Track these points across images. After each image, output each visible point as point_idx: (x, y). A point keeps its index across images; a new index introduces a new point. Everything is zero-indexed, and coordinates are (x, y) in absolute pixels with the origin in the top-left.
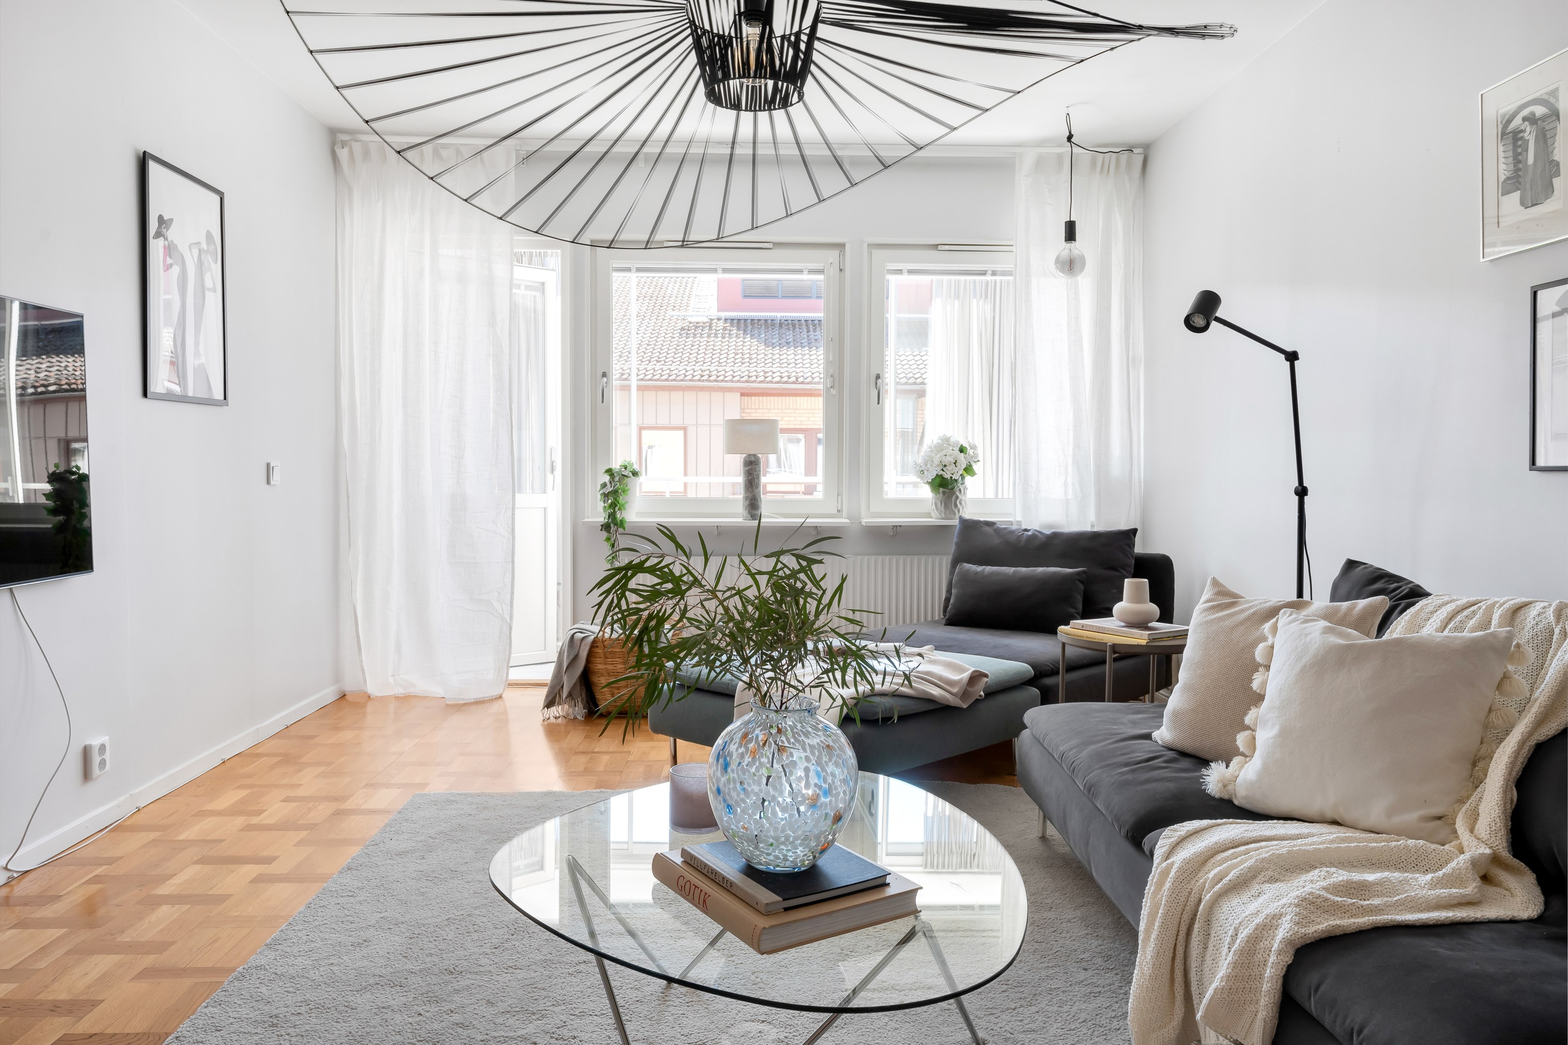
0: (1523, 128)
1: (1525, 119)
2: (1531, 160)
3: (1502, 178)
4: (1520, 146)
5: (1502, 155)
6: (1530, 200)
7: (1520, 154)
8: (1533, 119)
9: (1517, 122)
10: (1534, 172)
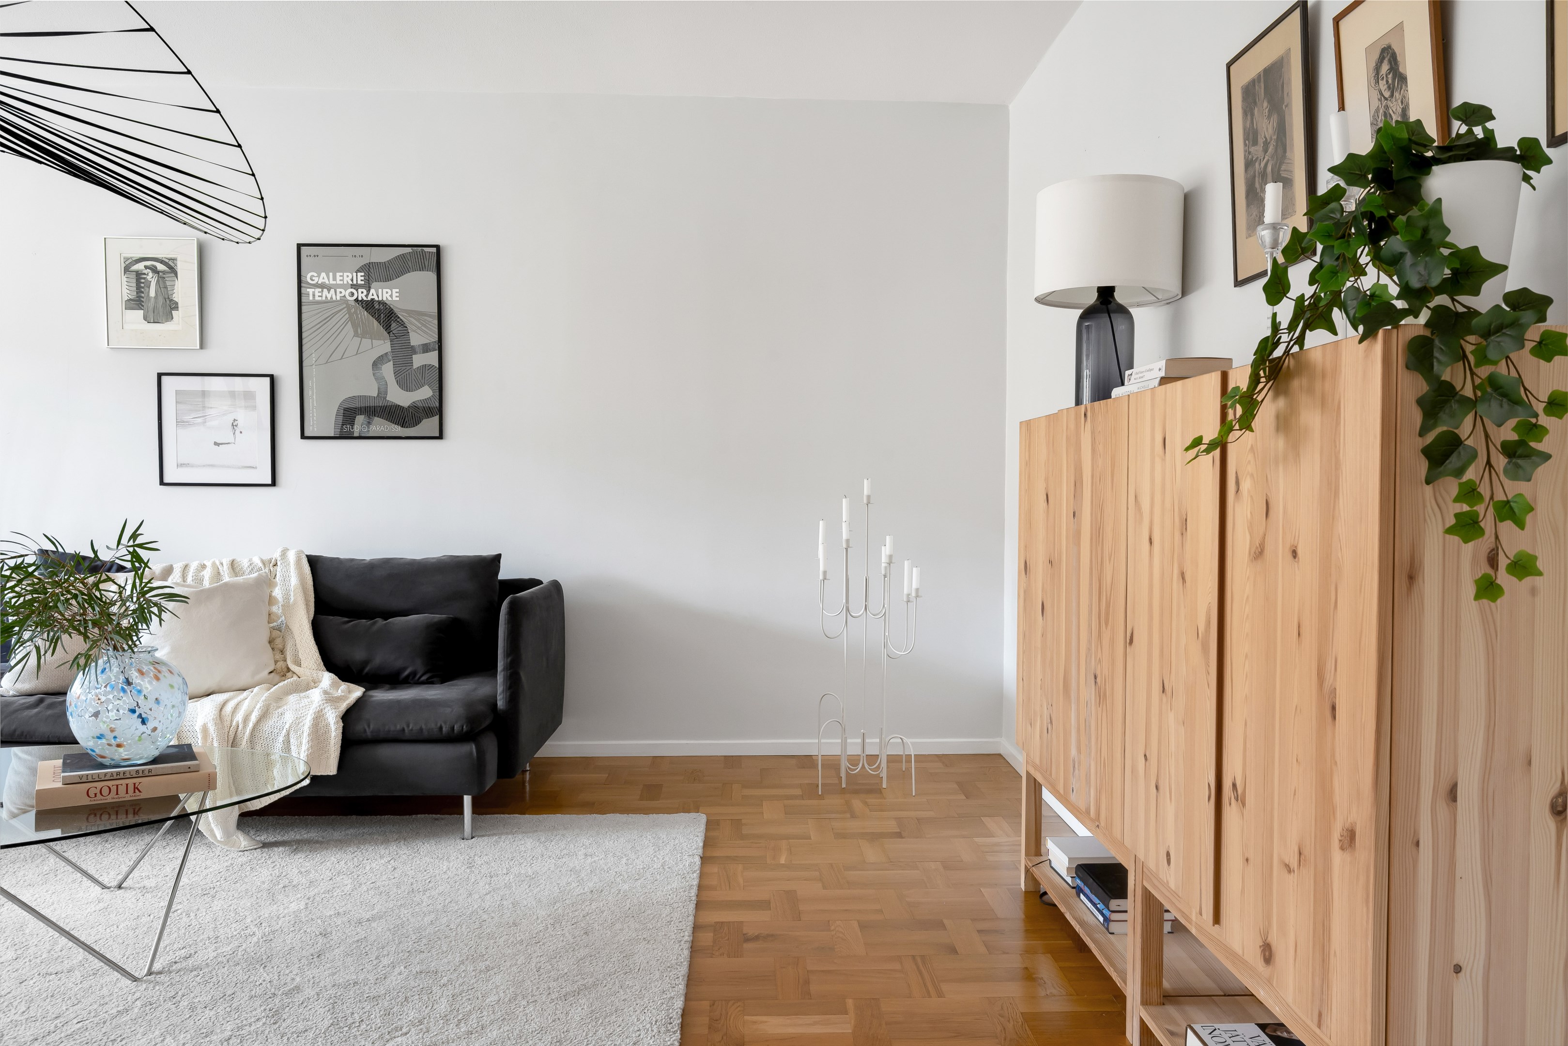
0: (146, 271)
1: (146, 267)
2: (152, 293)
3: (126, 298)
4: (143, 283)
5: (126, 283)
6: (153, 317)
7: (143, 288)
8: (154, 270)
9: (140, 266)
10: (156, 302)
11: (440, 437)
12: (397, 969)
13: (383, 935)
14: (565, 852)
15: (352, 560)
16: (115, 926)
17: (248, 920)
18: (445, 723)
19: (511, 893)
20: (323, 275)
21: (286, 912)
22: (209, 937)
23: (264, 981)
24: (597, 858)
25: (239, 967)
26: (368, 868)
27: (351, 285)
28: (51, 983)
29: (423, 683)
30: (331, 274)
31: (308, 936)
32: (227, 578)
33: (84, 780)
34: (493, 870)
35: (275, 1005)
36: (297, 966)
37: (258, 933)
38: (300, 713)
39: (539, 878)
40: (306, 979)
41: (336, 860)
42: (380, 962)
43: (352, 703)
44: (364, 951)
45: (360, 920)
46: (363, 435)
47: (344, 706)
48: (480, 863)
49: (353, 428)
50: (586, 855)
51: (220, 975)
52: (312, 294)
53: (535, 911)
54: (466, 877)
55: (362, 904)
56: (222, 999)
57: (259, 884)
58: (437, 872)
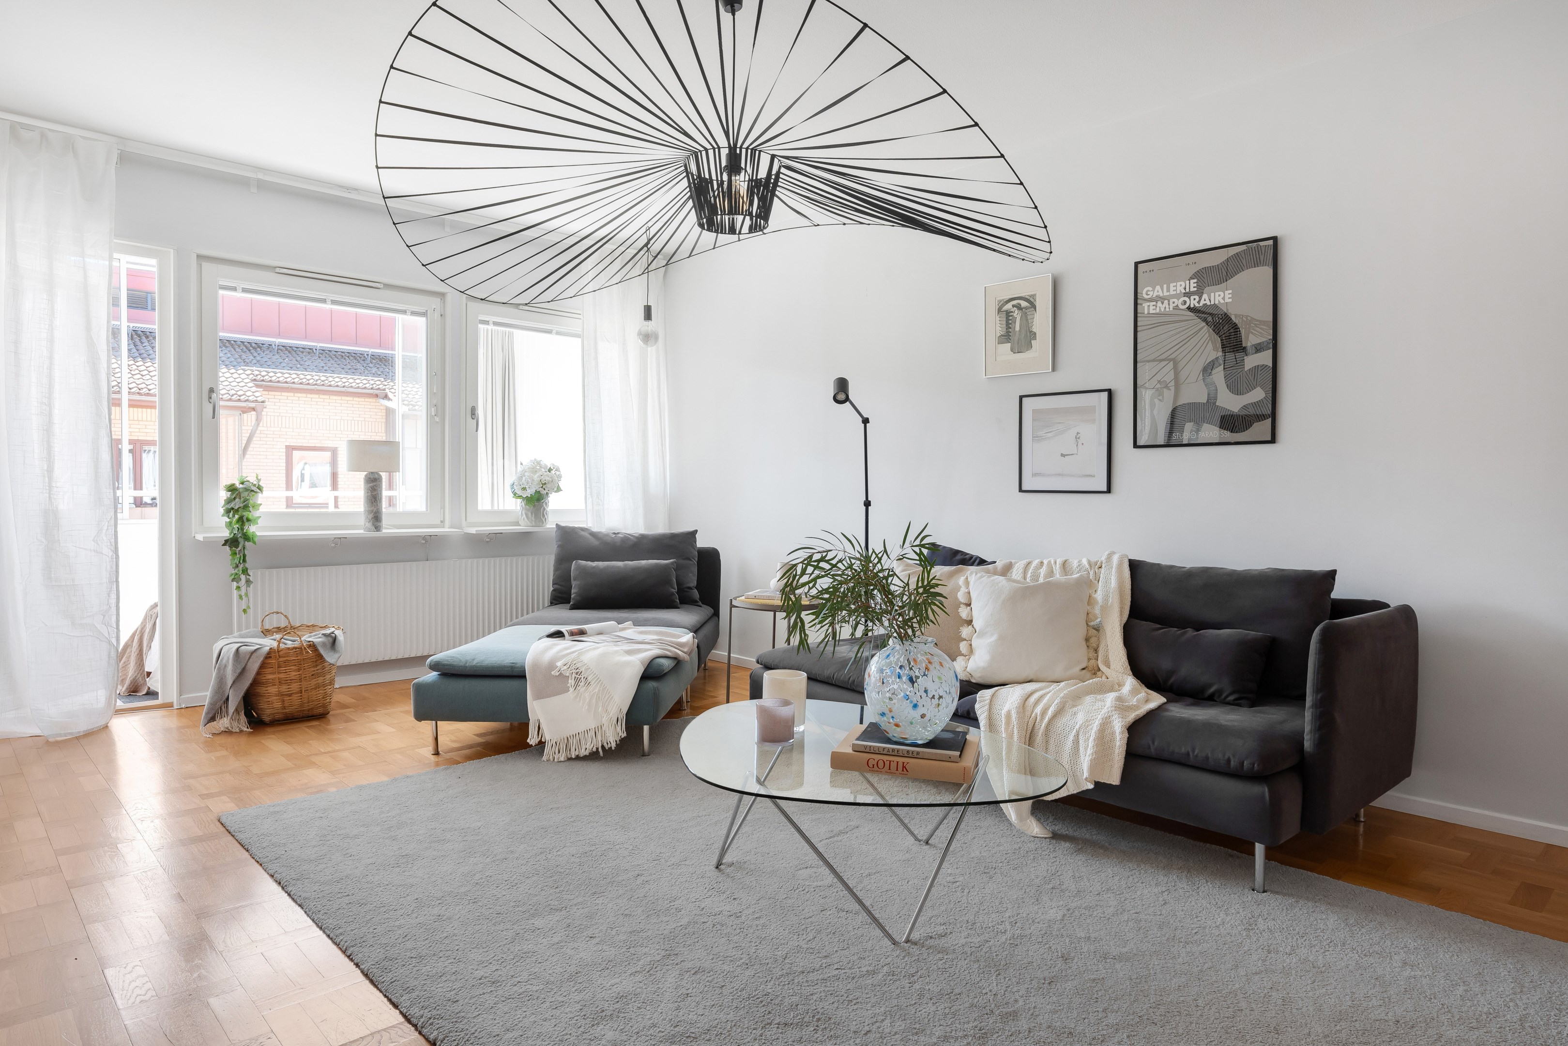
0: (1013, 310)
1: (1014, 306)
2: (1017, 328)
3: (999, 335)
4: (1011, 320)
5: (999, 322)
6: (1017, 349)
7: (1011, 324)
8: (1019, 307)
9: (1009, 306)
10: (1020, 335)
11: (1273, 440)
12: (1119, 1034)
13: (1122, 982)
14: (1377, 948)
15: (1172, 567)
17: (1007, 915)
18: (1234, 756)
19: (1286, 983)
20: (1158, 288)
21: (1042, 917)
22: (967, 921)
23: (991, 991)
24: (1420, 973)
25: (976, 966)
26: (1139, 893)
27: (1184, 293)
28: (840, 919)
29: (1229, 704)
30: (1165, 286)
31: (1050, 955)
32: (1058, 576)
33: (868, 750)
34: (1274, 942)
35: (987, 1026)
36: (1026, 986)
37: (1008, 933)
38: (1091, 715)
39: (1329, 975)
40: (1028, 1006)
41: (1112, 873)
42: (1105, 1017)
43: (1142, 715)
44: (1095, 996)
45: (1106, 955)
46: (1192, 442)
47: (1132, 717)
48: (1261, 927)
49: (1182, 436)
50: (1405, 963)
51: (959, 966)
52: (1146, 308)
53: (1309, 1021)
54: (1240, 941)
55: (1116, 936)
56: (947, 996)
57: (1033, 877)
58: (1209, 922)
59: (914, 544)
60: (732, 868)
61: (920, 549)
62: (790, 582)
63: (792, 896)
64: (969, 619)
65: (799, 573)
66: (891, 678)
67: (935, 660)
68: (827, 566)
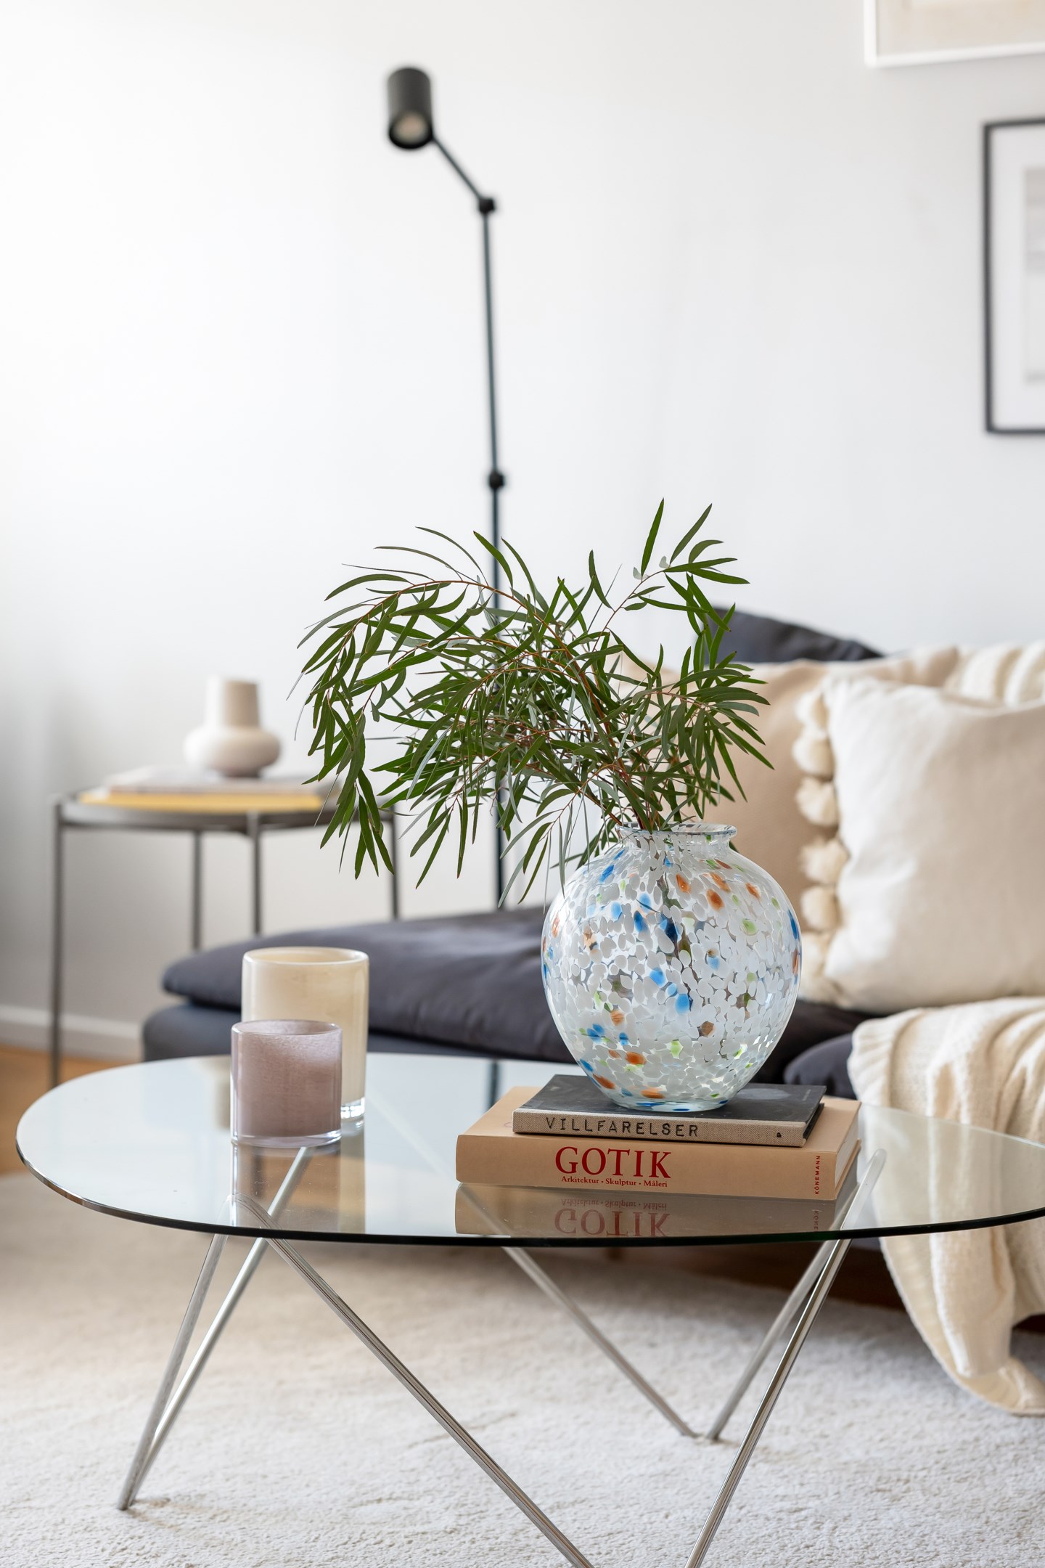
16: (662, 1514)
33: (556, 1128)
57: (1010, 1494)
59: (674, 564)
60: (168, 1509)
61: (690, 580)
62: (335, 673)
63: (349, 1554)
64: (829, 821)
65: (359, 650)
66: (618, 929)
67: (737, 881)
68: (434, 630)
